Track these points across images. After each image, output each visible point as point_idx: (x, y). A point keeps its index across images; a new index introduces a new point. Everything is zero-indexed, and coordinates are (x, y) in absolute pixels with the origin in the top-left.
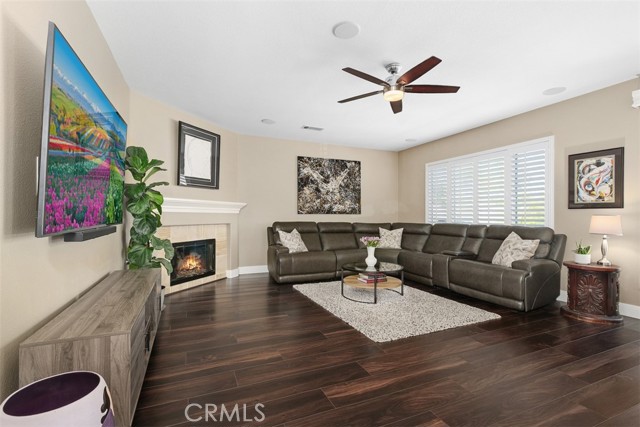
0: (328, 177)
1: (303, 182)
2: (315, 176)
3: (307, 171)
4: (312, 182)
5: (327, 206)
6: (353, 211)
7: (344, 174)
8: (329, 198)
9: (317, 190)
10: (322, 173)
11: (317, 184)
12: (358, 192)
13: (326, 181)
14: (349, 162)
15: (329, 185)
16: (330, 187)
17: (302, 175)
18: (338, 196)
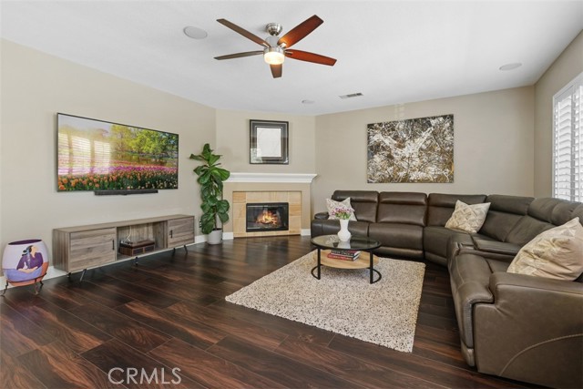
0: (404, 141)
1: (374, 149)
2: (387, 142)
3: (377, 137)
4: (384, 148)
5: (401, 174)
6: (440, 179)
7: (426, 134)
8: (404, 164)
9: (390, 157)
10: (396, 138)
11: (390, 151)
12: (451, 154)
13: (401, 146)
14: (434, 118)
15: (405, 149)
16: (406, 152)
17: (372, 142)
18: (417, 162)
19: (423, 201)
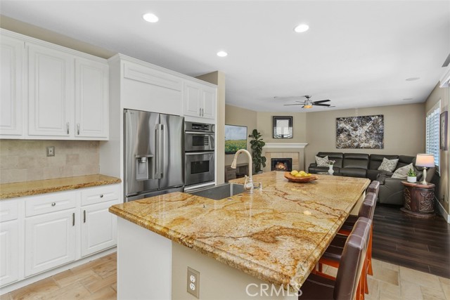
0: (357, 127)
1: (340, 131)
2: (347, 127)
3: (342, 125)
4: (346, 131)
5: (356, 144)
6: (376, 147)
7: (369, 124)
8: (357, 139)
9: (349, 135)
10: (352, 126)
11: (349, 132)
12: (382, 134)
13: (355, 129)
14: (373, 116)
15: (358, 132)
16: (358, 133)
17: (339, 127)
18: (364, 138)
19: (367, 158)
